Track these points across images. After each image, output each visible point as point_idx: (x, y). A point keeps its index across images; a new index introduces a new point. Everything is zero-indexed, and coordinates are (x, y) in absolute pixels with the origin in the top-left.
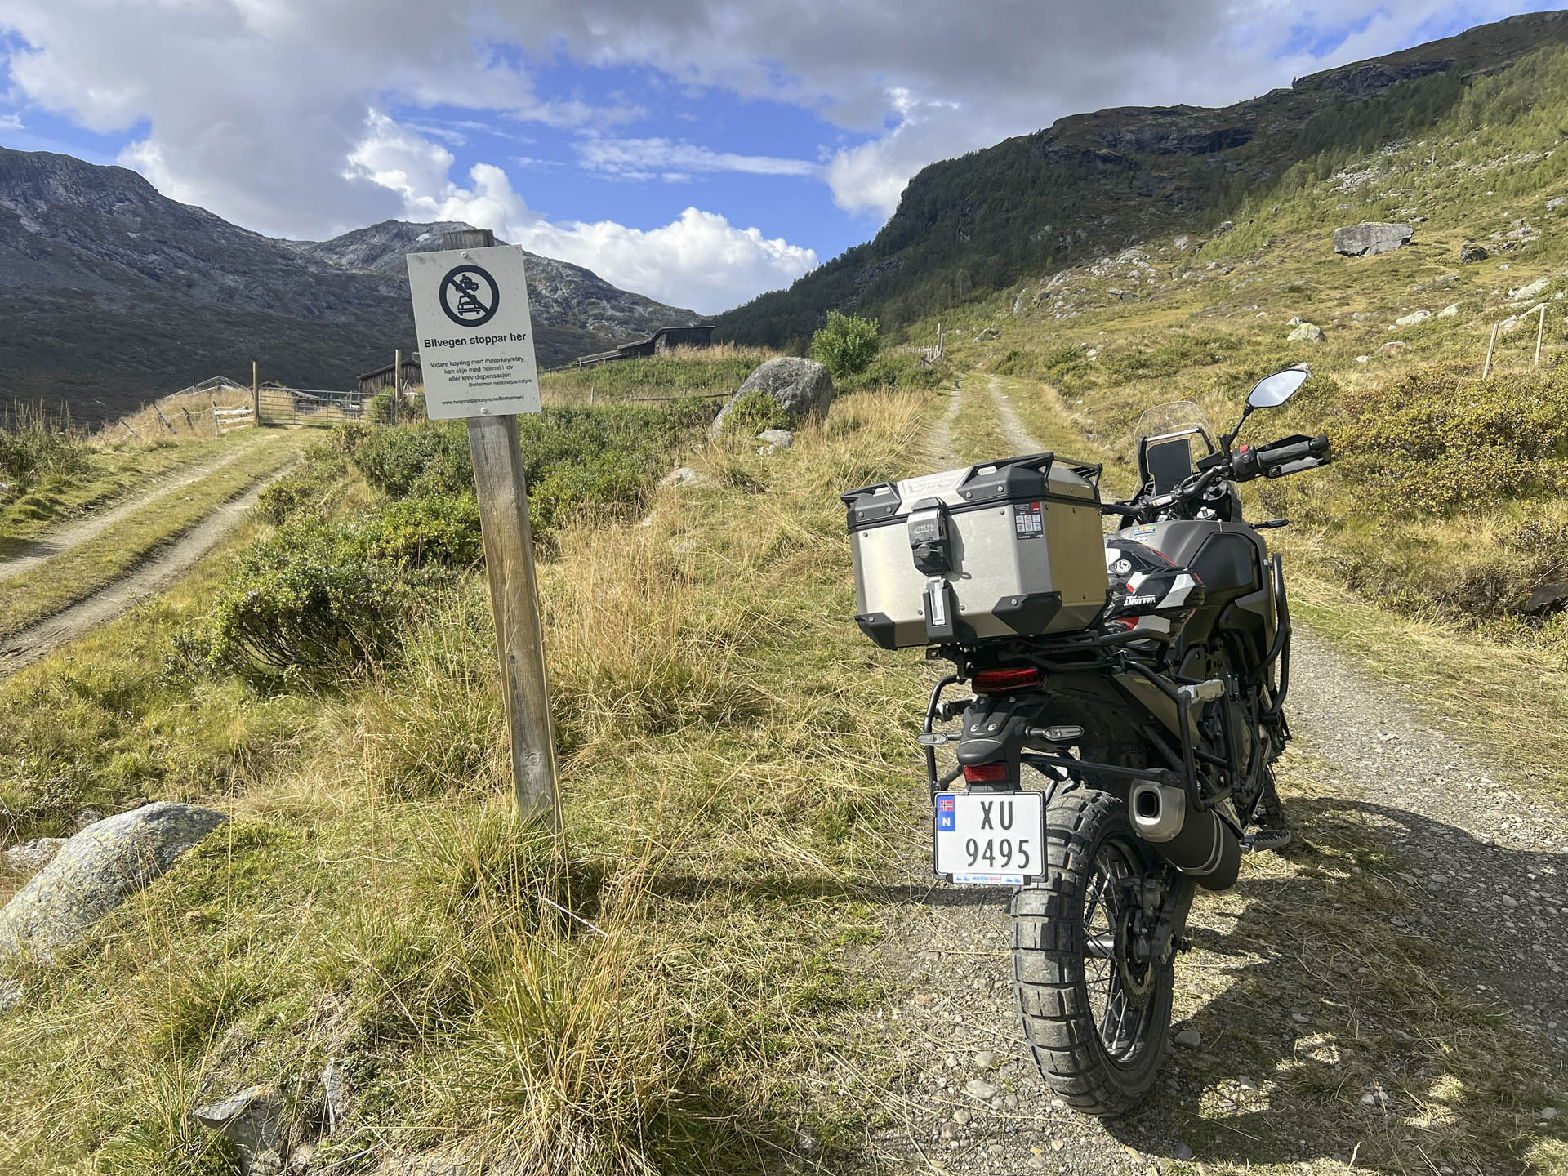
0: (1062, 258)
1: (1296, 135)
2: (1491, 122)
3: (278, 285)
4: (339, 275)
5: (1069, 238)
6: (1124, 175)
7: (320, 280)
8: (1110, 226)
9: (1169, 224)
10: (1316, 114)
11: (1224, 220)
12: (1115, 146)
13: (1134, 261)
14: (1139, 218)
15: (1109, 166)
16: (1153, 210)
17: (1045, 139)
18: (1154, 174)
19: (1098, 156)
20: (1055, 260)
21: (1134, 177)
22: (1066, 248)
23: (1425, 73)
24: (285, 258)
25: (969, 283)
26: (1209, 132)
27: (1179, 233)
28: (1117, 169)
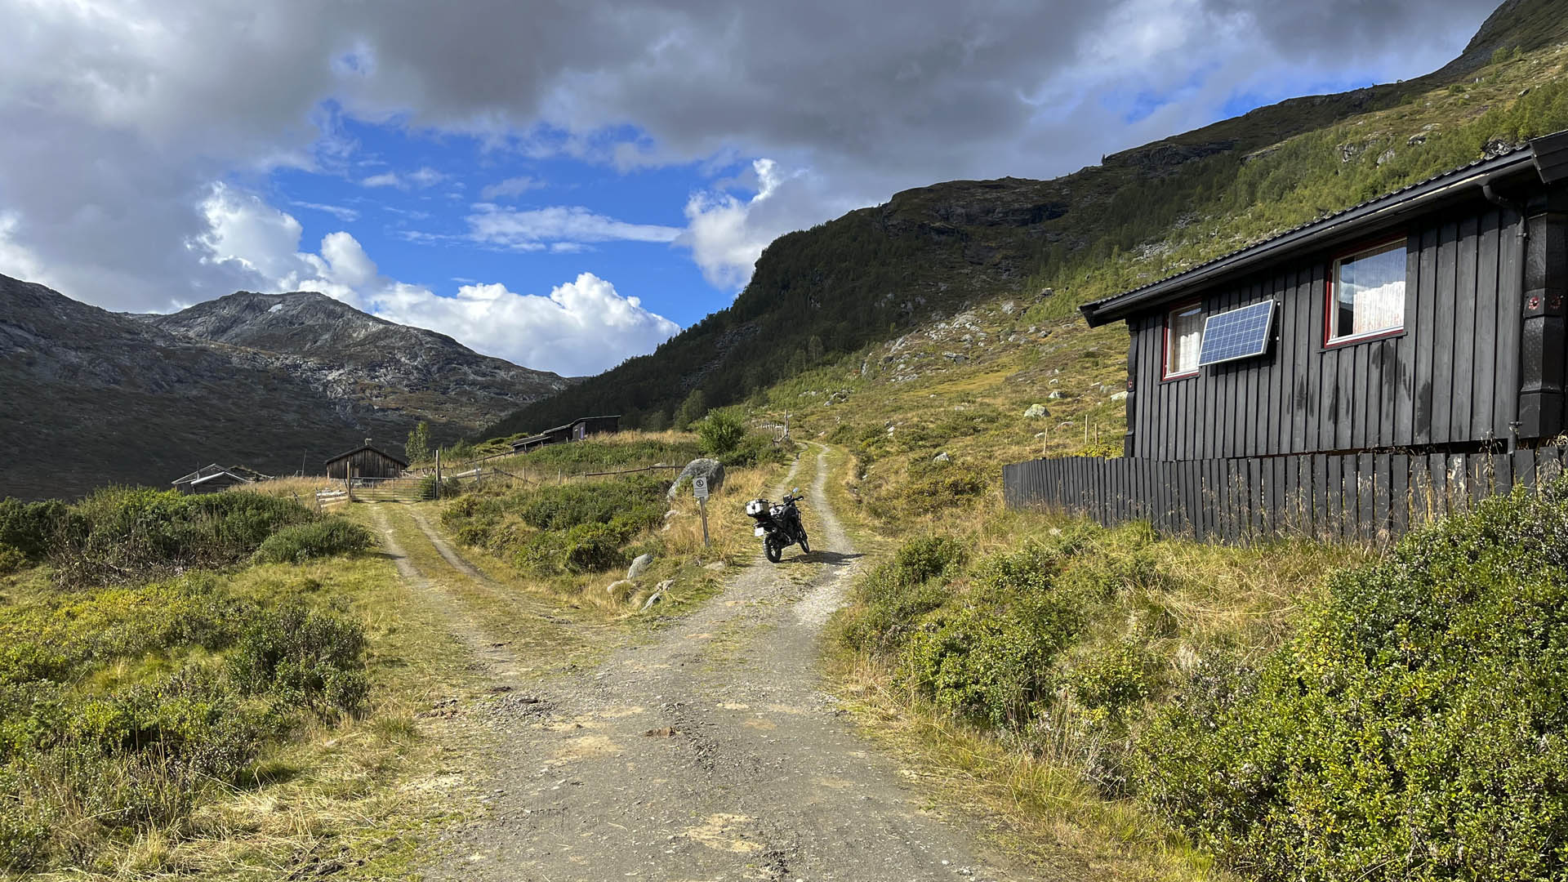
0: (904, 322)
1: (1106, 209)
2: (1264, 200)
3: (125, 361)
4: (189, 348)
5: (910, 305)
6: (957, 245)
7: (168, 354)
8: (947, 291)
9: (998, 290)
10: (1121, 190)
11: (1044, 287)
12: (948, 219)
13: (967, 325)
14: (971, 284)
15: (943, 238)
16: (985, 277)
17: (885, 213)
18: (983, 244)
19: (932, 228)
20: (898, 325)
21: (965, 247)
22: (908, 313)
23: (1214, 152)
24: (129, 332)
25: (821, 348)
26: (1030, 206)
27: (1007, 299)
28: (951, 240)
